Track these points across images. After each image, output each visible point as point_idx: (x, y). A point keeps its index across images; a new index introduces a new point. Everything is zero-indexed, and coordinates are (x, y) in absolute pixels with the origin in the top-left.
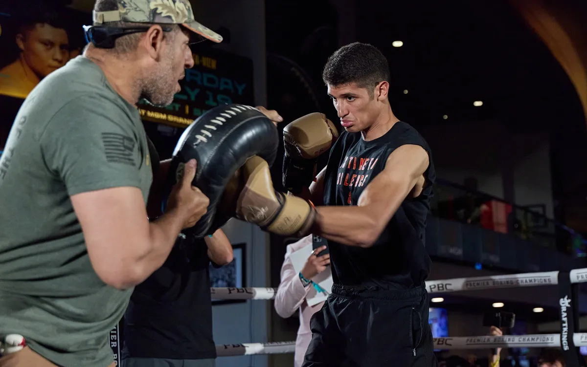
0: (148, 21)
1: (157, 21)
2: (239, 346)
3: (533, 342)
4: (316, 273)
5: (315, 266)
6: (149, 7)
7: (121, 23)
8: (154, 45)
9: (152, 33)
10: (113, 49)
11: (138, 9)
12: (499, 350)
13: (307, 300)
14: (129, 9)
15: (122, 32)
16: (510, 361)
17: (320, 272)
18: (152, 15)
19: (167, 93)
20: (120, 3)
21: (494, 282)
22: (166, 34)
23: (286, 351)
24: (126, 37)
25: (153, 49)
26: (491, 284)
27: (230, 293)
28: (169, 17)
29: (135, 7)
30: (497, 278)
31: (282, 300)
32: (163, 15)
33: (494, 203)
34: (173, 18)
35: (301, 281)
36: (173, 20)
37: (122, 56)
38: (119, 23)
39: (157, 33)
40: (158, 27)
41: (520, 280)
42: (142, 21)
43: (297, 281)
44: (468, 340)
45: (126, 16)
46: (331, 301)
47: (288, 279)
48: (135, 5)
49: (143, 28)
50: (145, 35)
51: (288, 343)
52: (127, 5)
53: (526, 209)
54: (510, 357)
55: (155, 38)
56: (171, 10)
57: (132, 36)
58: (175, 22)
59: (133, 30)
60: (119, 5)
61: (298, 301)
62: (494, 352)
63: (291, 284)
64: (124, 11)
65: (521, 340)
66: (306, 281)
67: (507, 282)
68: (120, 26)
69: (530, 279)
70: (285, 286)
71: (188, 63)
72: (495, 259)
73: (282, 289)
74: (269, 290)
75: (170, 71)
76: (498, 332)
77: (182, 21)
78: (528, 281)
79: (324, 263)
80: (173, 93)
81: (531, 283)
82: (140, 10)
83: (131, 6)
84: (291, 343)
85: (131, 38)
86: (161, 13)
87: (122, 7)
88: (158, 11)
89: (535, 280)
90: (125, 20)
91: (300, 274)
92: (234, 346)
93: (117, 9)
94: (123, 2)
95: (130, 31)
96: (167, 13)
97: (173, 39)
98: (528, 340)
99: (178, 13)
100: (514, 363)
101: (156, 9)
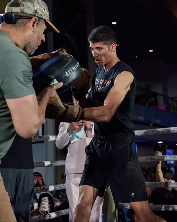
0: (33, 14)
1: (36, 15)
2: (39, 163)
3: (175, 158)
4: (75, 129)
5: (74, 126)
6: (34, 8)
7: (20, 13)
8: (33, 26)
9: (34, 20)
10: (15, 25)
11: (29, 8)
12: (160, 162)
13: (71, 141)
14: (25, 8)
15: (20, 17)
16: (166, 168)
17: (76, 129)
18: (35, 12)
19: (33, 49)
20: (21, 4)
21: (157, 131)
22: (39, 22)
23: (61, 165)
24: (22, 20)
25: (33, 27)
26: (155, 132)
27: (35, 138)
28: (42, 15)
29: (28, 7)
30: (158, 129)
31: (59, 141)
32: (39, 13)
33: (158, 96)
34: (43, 16)
35: (68, 133)
36: (43, 17)
37: (19, 29)
38: (19, 13)
39: (35, 21)
40: (37, 18)
41: (172, 130)
42: (30, 14)
43: (66, 133)
44: (146, 158)
45: (23, 10)
46: (94, 141)
47: (62, 131)
48: (28, 6)
49: (29, 18)
50: (30, 21)
51: (62, 161)
52: (25, 6)
53: (173, 99)
54: (166, 166)
55: (34, 23)
56: (42, 12)
57: (24, 20)
58: (43, 18)
59: (25, 18)
60: (21, 5)
61: (66, 142)
62: (158, 163)
63: (63, 134)
64: (23, 8)
65: (170, 157)
66: (70, 133)
67: (163, 131)
68: (19, 14)
69: (173, 130)
70: (61, 135)
71: (43, 39)
72: (159, 122)
73: (59, 136)
74: (53, 137)
75: (37, 39)
76: (160, 154)
77: (46, 19)
78: (172, 131)
79: (78, 125)
80: (35, 49)
81: (173, 132)
82: (30, 9)
83: (26, 6)
84: (64, 161)
85: (23, 21)
86: (38, 12)
87: (22, 6)
88: (38, 11)
89: (175, 130)
90: (23, 12)
91: (67, 130)
92: (37, 163)
93: (20, 7)
94: (22, 4)
95: (24, 17)
96: (41, 13)
97: (41, 25)
98: (173, 157)
99: (45, 15)
100: (167, 169)
101: (37, 10)
